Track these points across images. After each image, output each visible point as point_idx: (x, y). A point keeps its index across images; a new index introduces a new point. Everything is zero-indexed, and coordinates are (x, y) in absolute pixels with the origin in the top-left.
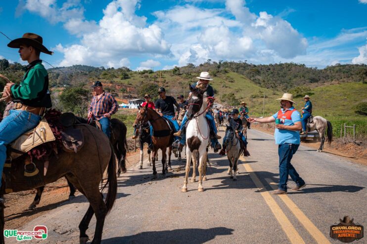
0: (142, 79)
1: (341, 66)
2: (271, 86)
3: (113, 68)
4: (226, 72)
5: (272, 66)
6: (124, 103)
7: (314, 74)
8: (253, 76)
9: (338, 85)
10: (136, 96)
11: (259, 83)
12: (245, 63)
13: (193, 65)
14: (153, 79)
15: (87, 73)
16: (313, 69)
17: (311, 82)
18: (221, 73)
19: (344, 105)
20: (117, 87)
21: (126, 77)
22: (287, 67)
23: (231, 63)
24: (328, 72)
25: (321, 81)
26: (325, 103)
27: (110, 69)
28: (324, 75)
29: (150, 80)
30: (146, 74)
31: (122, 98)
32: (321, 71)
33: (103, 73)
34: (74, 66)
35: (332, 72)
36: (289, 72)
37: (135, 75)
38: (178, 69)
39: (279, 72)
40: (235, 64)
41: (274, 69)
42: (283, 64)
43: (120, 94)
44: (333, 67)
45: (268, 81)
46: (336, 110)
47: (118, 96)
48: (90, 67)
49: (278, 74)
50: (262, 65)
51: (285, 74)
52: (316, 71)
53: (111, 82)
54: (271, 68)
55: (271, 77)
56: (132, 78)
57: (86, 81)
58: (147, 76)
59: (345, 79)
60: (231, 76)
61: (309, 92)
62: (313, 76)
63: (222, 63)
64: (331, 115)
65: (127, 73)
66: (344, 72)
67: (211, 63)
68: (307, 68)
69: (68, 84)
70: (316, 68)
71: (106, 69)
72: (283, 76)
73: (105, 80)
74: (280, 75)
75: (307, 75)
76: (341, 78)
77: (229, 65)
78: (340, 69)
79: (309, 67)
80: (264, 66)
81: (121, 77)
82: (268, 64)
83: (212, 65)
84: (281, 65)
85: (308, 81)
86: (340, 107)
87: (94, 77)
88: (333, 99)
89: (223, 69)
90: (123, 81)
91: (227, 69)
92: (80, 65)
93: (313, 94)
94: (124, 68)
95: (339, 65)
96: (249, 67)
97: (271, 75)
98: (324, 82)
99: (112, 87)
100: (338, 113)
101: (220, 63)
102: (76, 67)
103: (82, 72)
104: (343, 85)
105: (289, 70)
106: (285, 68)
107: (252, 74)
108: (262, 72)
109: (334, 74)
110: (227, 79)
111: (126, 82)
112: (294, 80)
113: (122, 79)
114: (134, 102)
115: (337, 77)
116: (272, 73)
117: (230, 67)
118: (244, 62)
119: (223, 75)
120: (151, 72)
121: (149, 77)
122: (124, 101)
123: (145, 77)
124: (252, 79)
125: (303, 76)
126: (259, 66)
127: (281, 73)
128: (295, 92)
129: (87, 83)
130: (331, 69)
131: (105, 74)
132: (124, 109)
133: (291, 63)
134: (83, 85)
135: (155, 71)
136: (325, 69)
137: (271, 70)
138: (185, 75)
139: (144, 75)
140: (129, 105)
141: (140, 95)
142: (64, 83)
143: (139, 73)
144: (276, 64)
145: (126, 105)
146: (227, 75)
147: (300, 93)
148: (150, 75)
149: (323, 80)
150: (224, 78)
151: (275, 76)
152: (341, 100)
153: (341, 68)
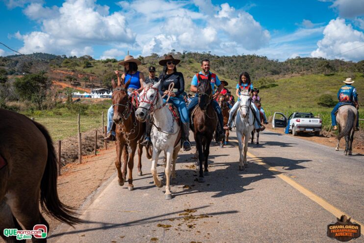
0: (105, 68)
1: (301, 59)
2: (236, 77)
3: (75, 57)
4: (191, 62)
5: (235, 57)
6: (86, 92)
7: (275, 66)
8: (217, 67)
9: (301, 77)
10: (99, 85)
11: (223, 74)
12: (209, 55)
13: (157, 55)
14: (117, 68)
15: (48, 61)
16: (274, 61)
17: (273, 74)
18: (185, 64)
19: (307, 97)
20: (79, 76)
21: (89, 65)
22: (250, 59)
23: (195, 54)
24: (289, 65)
25: (282, 74)
26: (289, 95)
27: (72, 57)
28: (285, 68)
29: (114, 69)
30: (109, 63)
31: (84, 87)
32: (282, 63)
33: (64, 61)
34: (34, 54)
35: (292, 64)
36: (252, 64)
37: (98, 64)
38: (142, 58)
39: (242, 64)
40: (199, 54)
41: (237, 61)
42: (246, 56)
43: (83, 83)
44: (293, 60)
45: (231, 72)
46: (300, 102)
47: (80, 85)
48: (51, 55)
49: (241, 65)
50: (226, 56)
51: (248, 65)
52: (277, 63)
53: (73, 71)
54: (235, 60)
55: (234, 68)
56: (95, 67)
57: (47, 69)
58: (111, 65)
59: (305, 72)
60: (196, 67)
61: (273, 83)
62: (275, 68)
63: (186, 53)
64: (294, 106)
65: (90, 62)
66: (303, 65)
67: (176, 53)
68: (269, 61)
69: (28, 72)
70: (278, 60)
71: (68, 57)
72: (245, 68)
73: (66, 68)
74: (243, 67)
75: (268, 67)
76: (301, 71)
77: (193, 55)
78: (300, 62)
79: (270, 59)
80: (227, 57)
81: (84, 65)
82: (231, 56)
83: (176, 55)
84: (244, 57)
85: (269, 72)
86: (304, 99)
87: (55, 66)
88: (296, 90)
89: (187, 60)
90: (85, 70)
91: (191, 59)
92: (41, 53)
93: (277, 85)
94: (87, 56)
95: (299, 58)
96: (213, 58)
97: (234, 66)
98: (285, 74)
99: (74, 75)
100: (301, 105)
101: (184, 53)
102: (36, 55)
103: (42, 60)
104: (305, 77)
105: (252, 62)
106: (248, 60)
107: (216, 66)
108: (225, 63)
109: (294, 67)
110: (191, 69)
111: (88, 70)
112: (256, 72)
113: (84, 68)
114: (96, 92)
115: (297, 70)
116: (235, 64)
117: (194, 57)
118: (208, 53)
119: (188, 65)
120: (115, 61)
121: (113, 66)
122: (87, 90)
123: (108, 66)
124: (216, 70)
125: (265, 68)
126: (222, 57)
127: (244, 65)
128: (259, 83)
129: (48, 71)
130: (291, 61)
131: (67, 63)
132: (87, 98)
133: (254, 55)
134: (43, 73)
135: (118, 60)
136: (286, 62)
137: (234, 61)
138: (149, 64)
139: (108, 64)
140: (91, 94)
141: (103, 84)
142: (23, 71)
143: (103, 62)
144: (239, 56)
145: (88, 94)
146: (192, 65)
147: (264, 84)
148: (113, 64)
149: (284, 72)
150: (189, 68)
151: (238, 68)
152: (304, 91)
153: (301, 60)
